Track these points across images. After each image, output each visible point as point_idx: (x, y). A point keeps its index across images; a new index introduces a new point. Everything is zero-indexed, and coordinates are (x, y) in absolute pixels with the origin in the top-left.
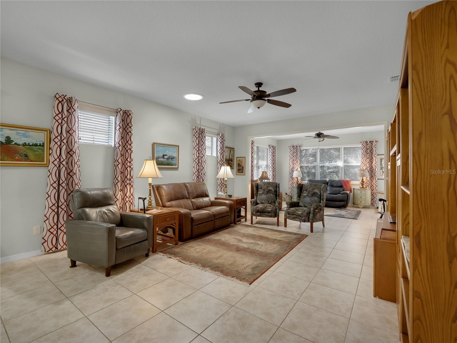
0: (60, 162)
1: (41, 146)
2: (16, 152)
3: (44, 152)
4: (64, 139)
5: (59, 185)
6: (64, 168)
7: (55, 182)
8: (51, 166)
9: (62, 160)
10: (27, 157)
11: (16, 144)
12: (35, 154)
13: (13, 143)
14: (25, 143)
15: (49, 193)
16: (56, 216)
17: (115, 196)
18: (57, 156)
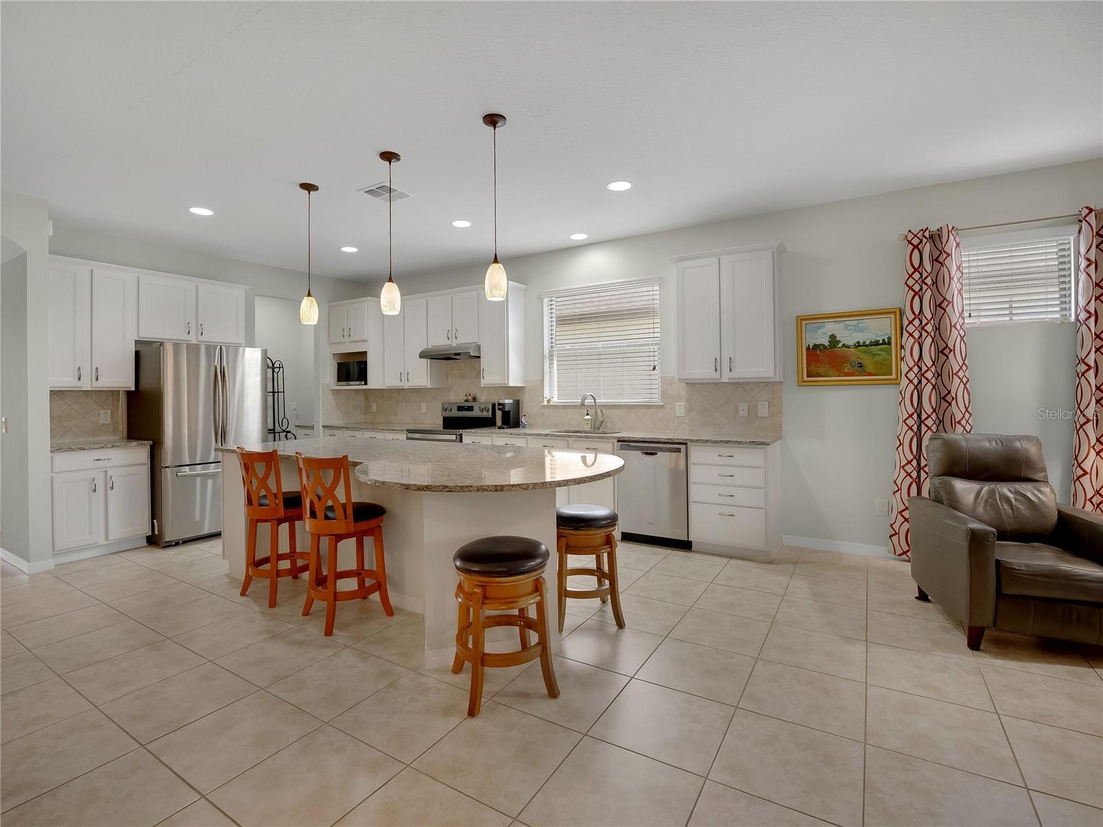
0: (922, 375)
1: (885, 344)
2: (845, 360)
3: (891, 355)
4: (926, 324)
5: (921, 422)
6: (929, 387)
7: (911, 416)
8: (904, 381)
9: (924, 368)
10: (862, 367)
11: (844, 345)
12: (876, 361)
13: (840, 345)
14: (858, 342)
15: (901, 438)
16: (914, 486)
17: (1078, 462)
18: (914, 361)
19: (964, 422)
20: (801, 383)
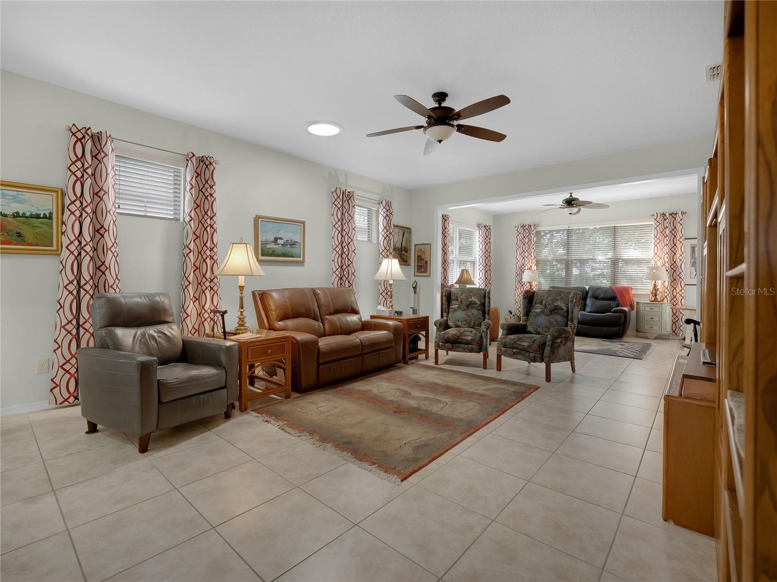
0: (81, 248)
1: (47, 218)
3: (52, 229)
4: (86, 206)
5: (79, 287)
6: (88, 258)
7: (71, 282)
8: (65, 253)
9: (84, 243)
10: (21, 237)
12: (36, 233)
14: (17, 213)
15: (62, 302)
16: (74, 341)
17: (184, 309)
18: (75, 236)
19: (115, 286)
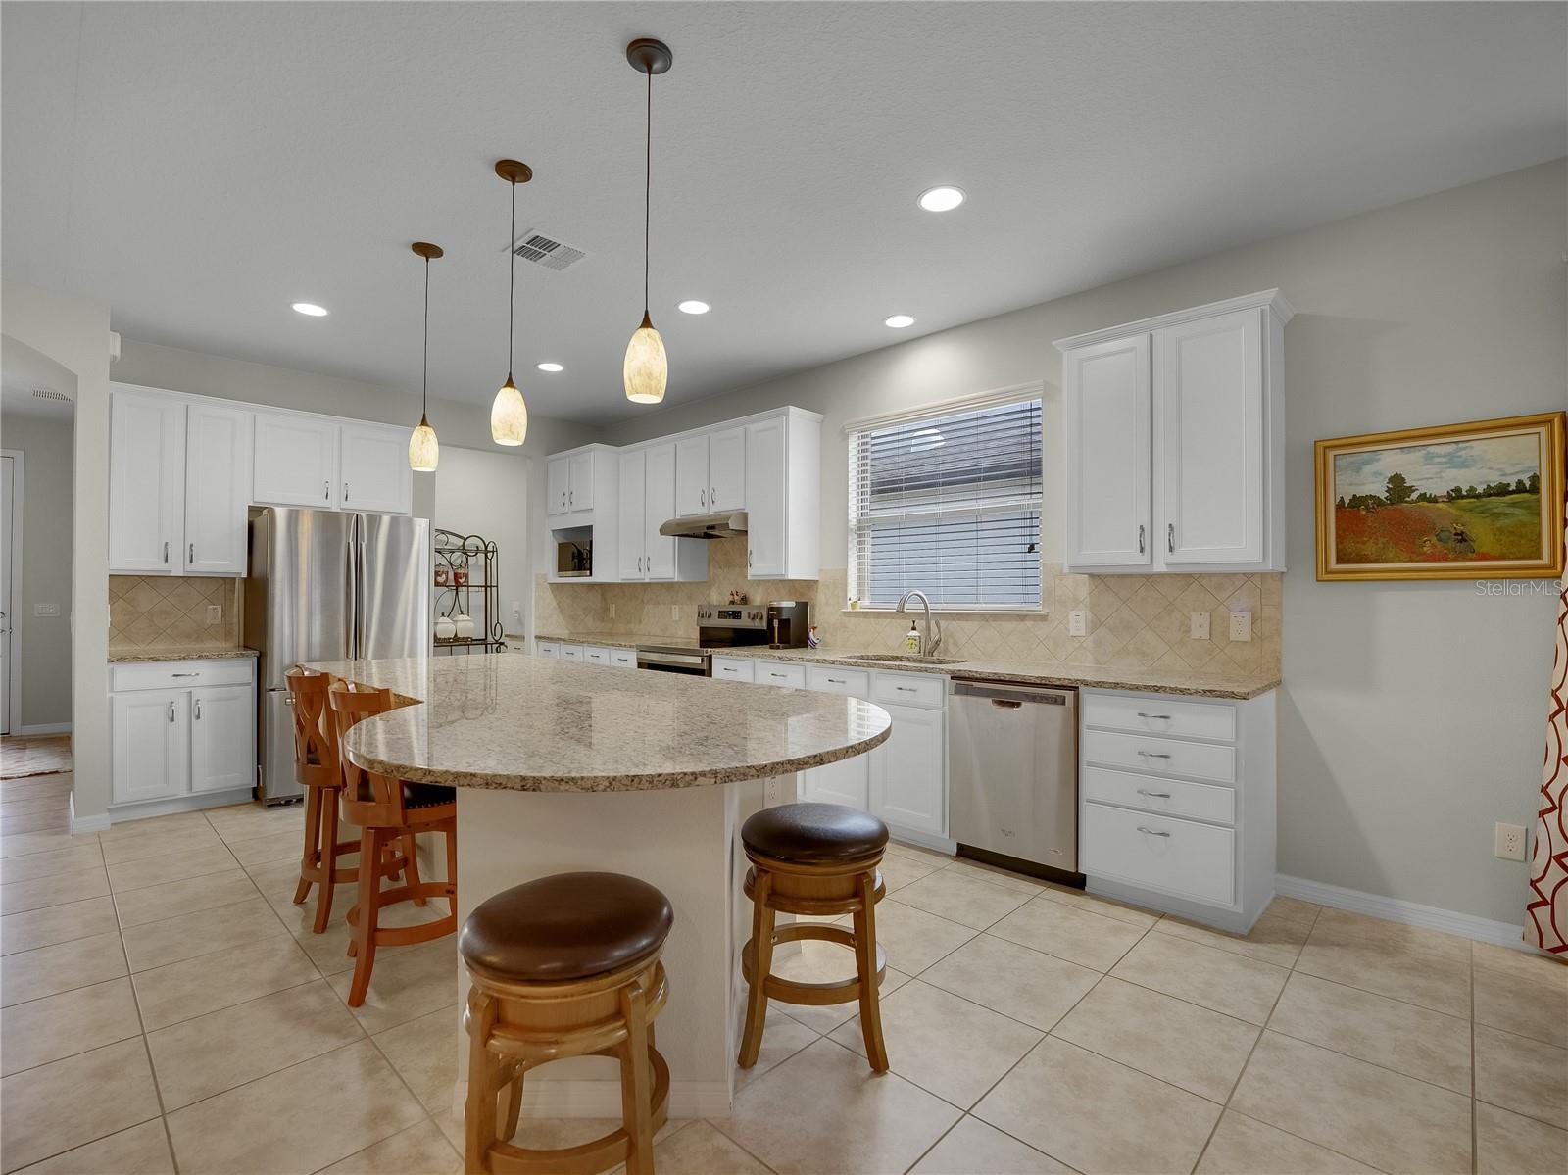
1: (1526, 491)
2: (1425, 527)
3: (1538, 514)
10: (1466, 541)
11: (1423, 497)
12: (1500, 529)
13: (1414, 496)
14: (1458, 490)
20: (1325, 575)
